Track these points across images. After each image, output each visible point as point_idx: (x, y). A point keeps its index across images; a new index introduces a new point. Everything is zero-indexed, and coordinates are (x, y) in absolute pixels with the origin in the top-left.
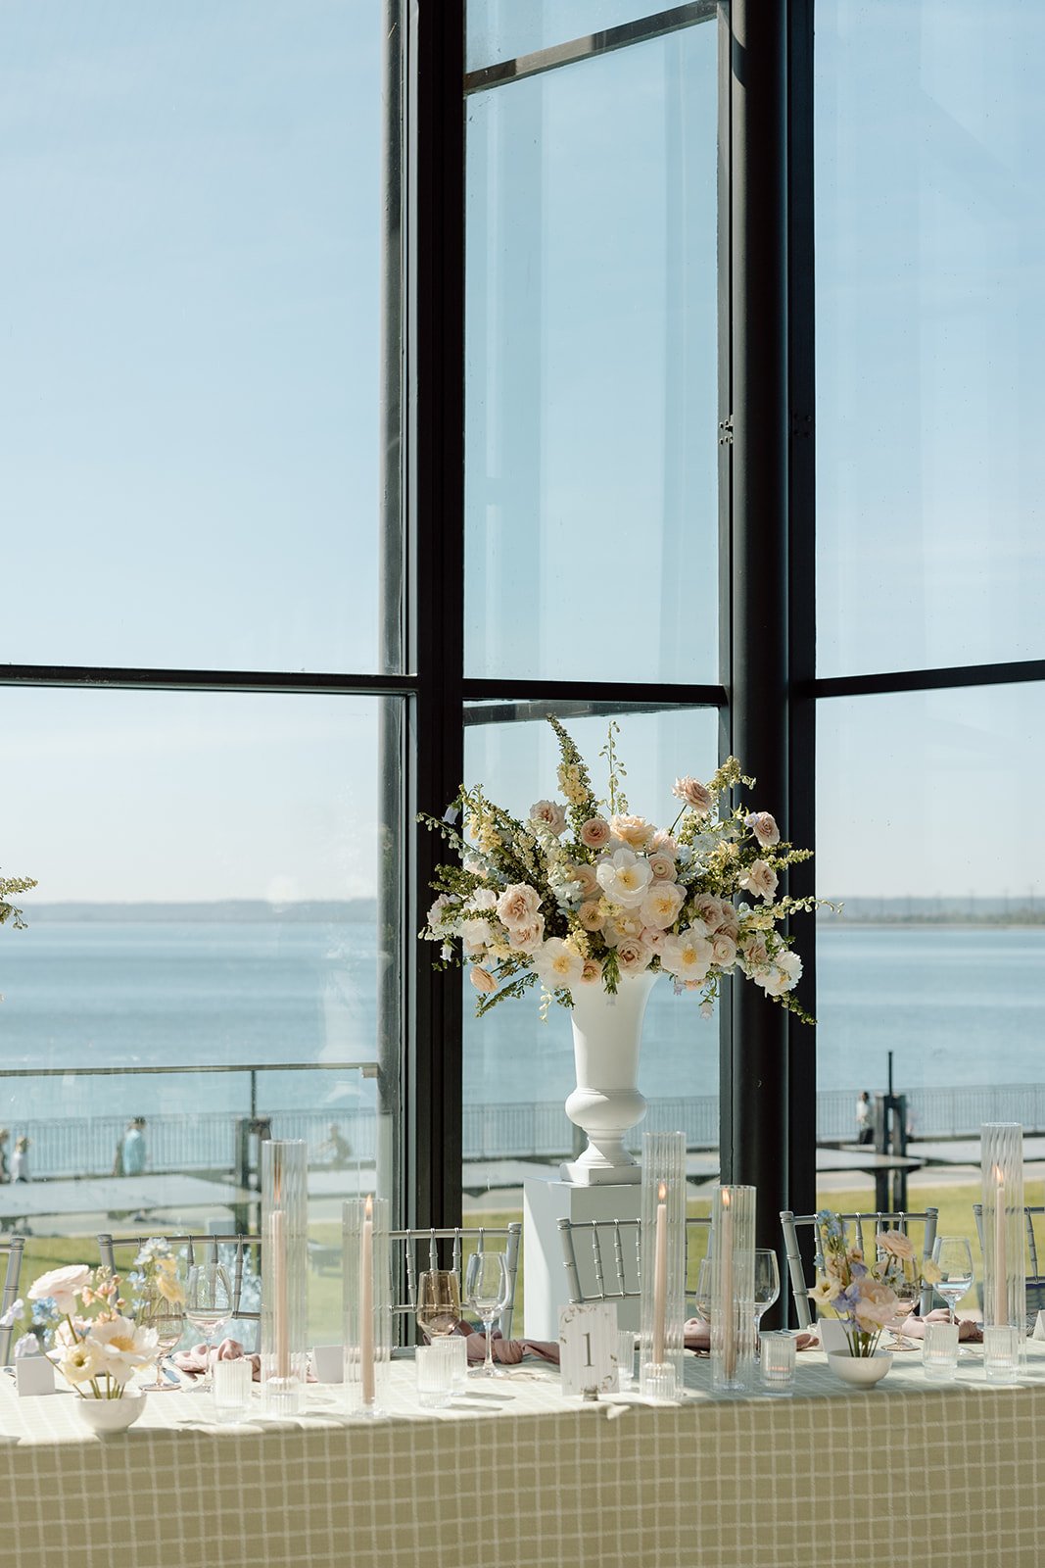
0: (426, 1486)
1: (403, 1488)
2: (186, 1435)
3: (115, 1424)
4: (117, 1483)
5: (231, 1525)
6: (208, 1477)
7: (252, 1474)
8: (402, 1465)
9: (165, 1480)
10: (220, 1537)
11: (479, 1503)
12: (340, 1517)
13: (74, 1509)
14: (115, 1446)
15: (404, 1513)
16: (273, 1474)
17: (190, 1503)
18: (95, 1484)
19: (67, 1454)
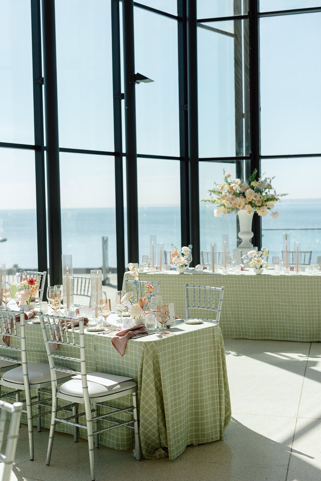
0: (305, 285)
1: (301, 285)
2: (269, 275)
3: (259, 273)
4: (258, 281)
5: (274, 288)
6: (271, 281)
7: (278, 281)
8: (301, 282)
9: (265, 281)
10: (273, 290)
11: (313, 288)
12: (291, 289)
13: (252, 284)
14: (258, 276)
15: (301, 289)
16: (281, 281)
17: (268, 285)
18: (255, 281)
19: (251, 277)
